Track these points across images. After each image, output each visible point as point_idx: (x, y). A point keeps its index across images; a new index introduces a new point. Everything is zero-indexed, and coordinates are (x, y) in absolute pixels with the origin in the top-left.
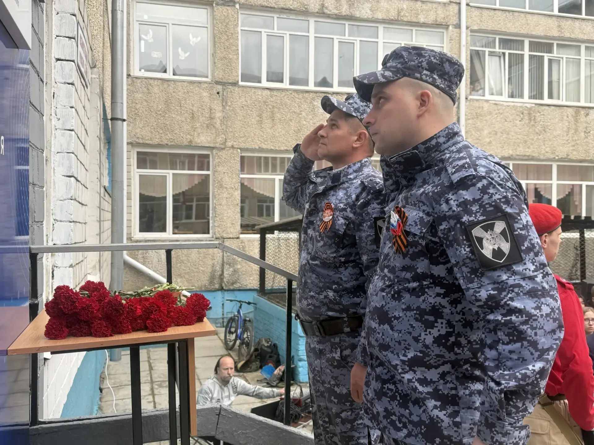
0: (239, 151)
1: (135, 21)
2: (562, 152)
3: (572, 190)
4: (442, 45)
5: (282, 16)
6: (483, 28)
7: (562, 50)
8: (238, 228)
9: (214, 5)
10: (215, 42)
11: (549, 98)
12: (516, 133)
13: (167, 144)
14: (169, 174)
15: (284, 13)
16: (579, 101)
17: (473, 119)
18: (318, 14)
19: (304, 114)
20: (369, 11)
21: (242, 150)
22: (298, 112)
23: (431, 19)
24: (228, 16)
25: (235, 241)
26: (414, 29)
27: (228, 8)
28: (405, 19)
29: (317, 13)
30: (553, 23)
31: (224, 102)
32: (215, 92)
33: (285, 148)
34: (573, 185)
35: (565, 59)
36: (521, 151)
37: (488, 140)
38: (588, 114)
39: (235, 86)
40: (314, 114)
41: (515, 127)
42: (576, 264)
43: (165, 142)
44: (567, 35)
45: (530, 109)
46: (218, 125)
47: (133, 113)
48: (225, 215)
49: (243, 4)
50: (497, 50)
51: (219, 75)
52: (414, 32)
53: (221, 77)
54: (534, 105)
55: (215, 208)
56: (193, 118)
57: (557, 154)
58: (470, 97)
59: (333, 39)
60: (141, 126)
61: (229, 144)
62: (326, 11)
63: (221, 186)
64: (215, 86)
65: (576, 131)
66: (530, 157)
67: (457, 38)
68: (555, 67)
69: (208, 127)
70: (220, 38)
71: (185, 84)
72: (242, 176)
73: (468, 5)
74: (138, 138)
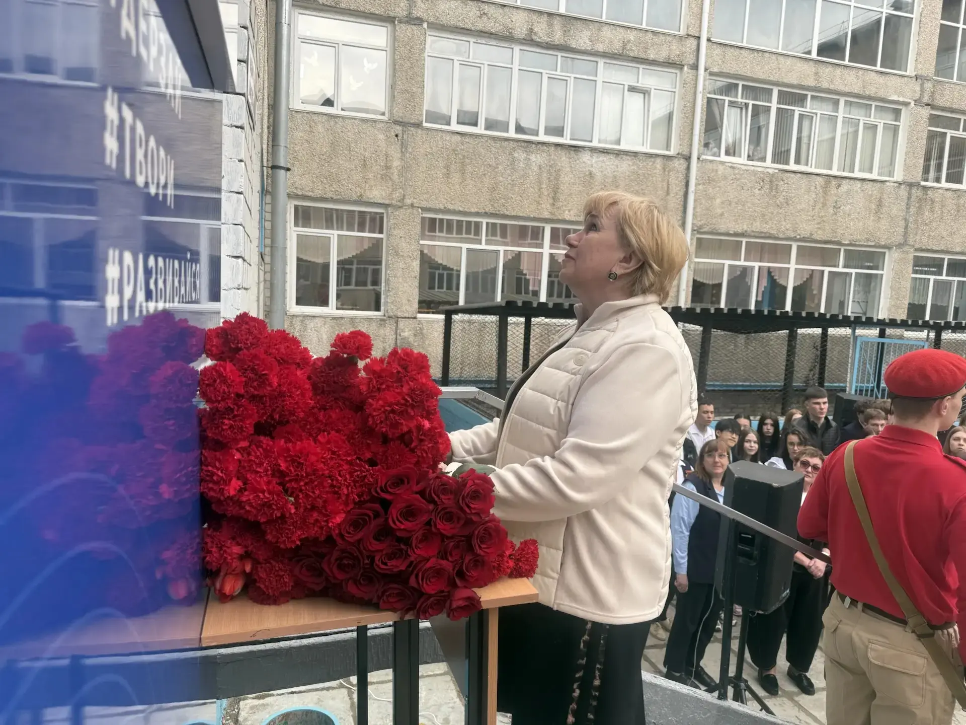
0: (420, 210)
1: (296, 38)
2: (805, 229)
3: (811, 276)
4: (674, 90)
5: (479, 41)
6: (725, 71)
7: (817, 104)
8: (416, 305)
9: (396, 22)
10: (394, 69)
11: (795, 163)
12: (753, 204)
13: (332, 198)
14: (334, 234)
15: (484, 37)
16: (831, 169)
17: (704, 184)
18: (524, 41)
19: (501, 167)
20: (587, 41)
21: (423, 209)
22: (494, 164)
23: (662, 55)
24: (412, 37)
25: (411, 321)
26: (641, 66)
27: (414, 27)
28: (632, 54)
29: (524, 39)
30: (809, 69)
31: (404, 146)
32: (393, 134)
33: (476, 210)
34: (813, 270)
35: (819, 115)
36: (757, 226)
37: (719, 211)
38: (839, 186)
39: (418, 127)
40: (513, 168)
41: (752, 197)
42: (814, 367)
43: (329, 195)
44: (825, 85)
45: (773, 175)
46: (395, 177)
47: (291, 156)
48: (401, 289)
49: (432, 23)
50: (740, 100)
51: (399, 113)
52: (641, 70)
53: (401, 114)
54: (777, 171)
55: (388, 279)
56: (365, 165)
57: (799, 232)
58: (704, 157)
59: (541, 73)
60: (301, 172)
61: (408, 201)
62: (535, 37)
63: (397, 253)
64: (394, 126)
65: (824, 205)
66: (768, 235)
67: (693, 82)
68: (806, 124)
69: (382, 178)
70: (402, 65)
71: (356, 122)
72: (422, 242)
73: (709, 40)
74: (296, 188)
